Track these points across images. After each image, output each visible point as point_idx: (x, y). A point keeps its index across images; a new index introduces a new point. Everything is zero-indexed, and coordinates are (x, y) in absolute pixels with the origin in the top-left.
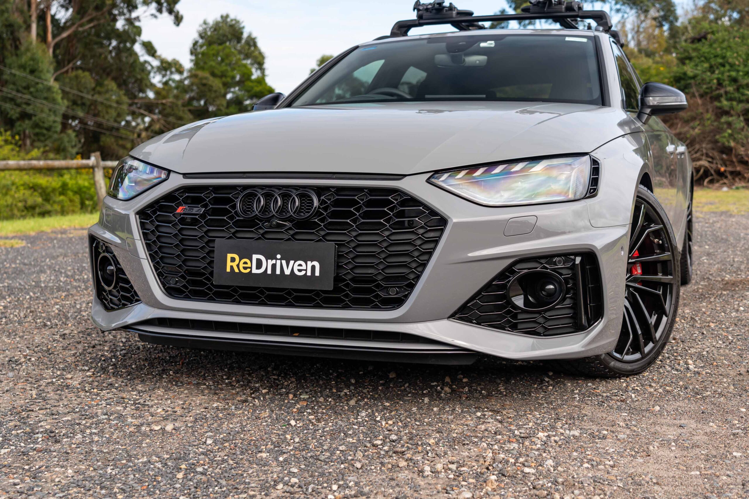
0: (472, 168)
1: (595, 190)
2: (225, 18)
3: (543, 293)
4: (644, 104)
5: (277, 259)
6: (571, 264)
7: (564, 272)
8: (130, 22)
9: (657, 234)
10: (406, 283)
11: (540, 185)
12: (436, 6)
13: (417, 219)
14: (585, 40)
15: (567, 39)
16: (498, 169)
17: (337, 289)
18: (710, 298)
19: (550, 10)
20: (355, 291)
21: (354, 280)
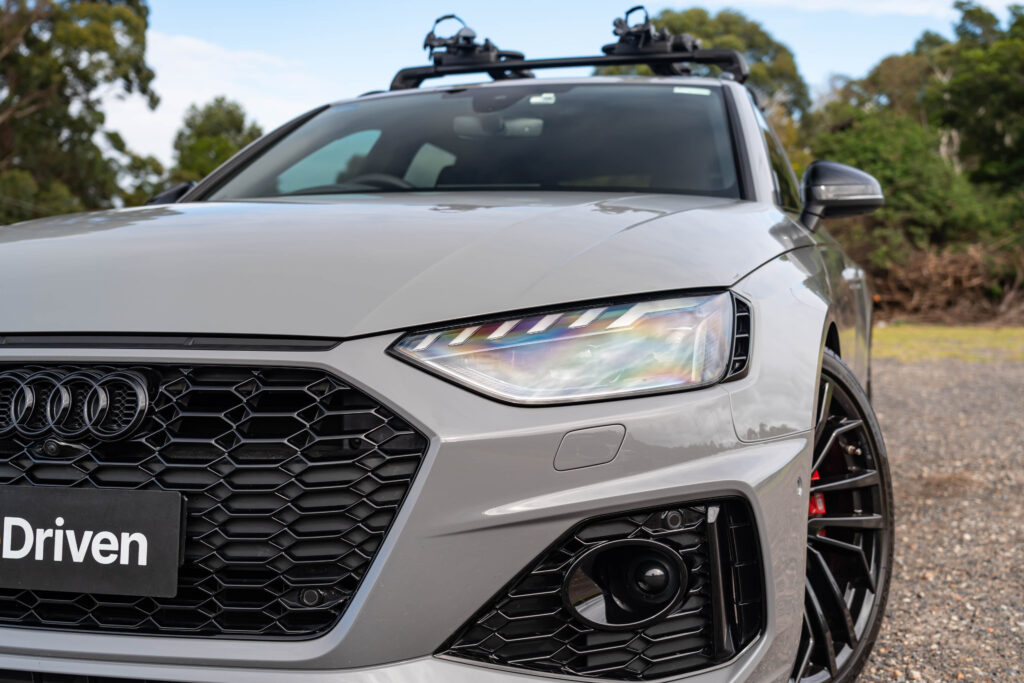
0: (489, 321)
1: (743, 363)
2: (220, 102)
3: (641, 585)
4: (810, 196)
5: (55, 527)
6: (700, 521)
7: (684, 540)
8: (89, 105)
9: (852, 436)
10: (339, 578)
11: (632, 354)
12: (461, 41)
13: (362, 437)
14: (706, 92)
15: (677, 90)
16: (543, 324)
17: (186, 593)
18: (910, 514)
19: (647, 49)
20: (231, 596)
21: (227, 572)
